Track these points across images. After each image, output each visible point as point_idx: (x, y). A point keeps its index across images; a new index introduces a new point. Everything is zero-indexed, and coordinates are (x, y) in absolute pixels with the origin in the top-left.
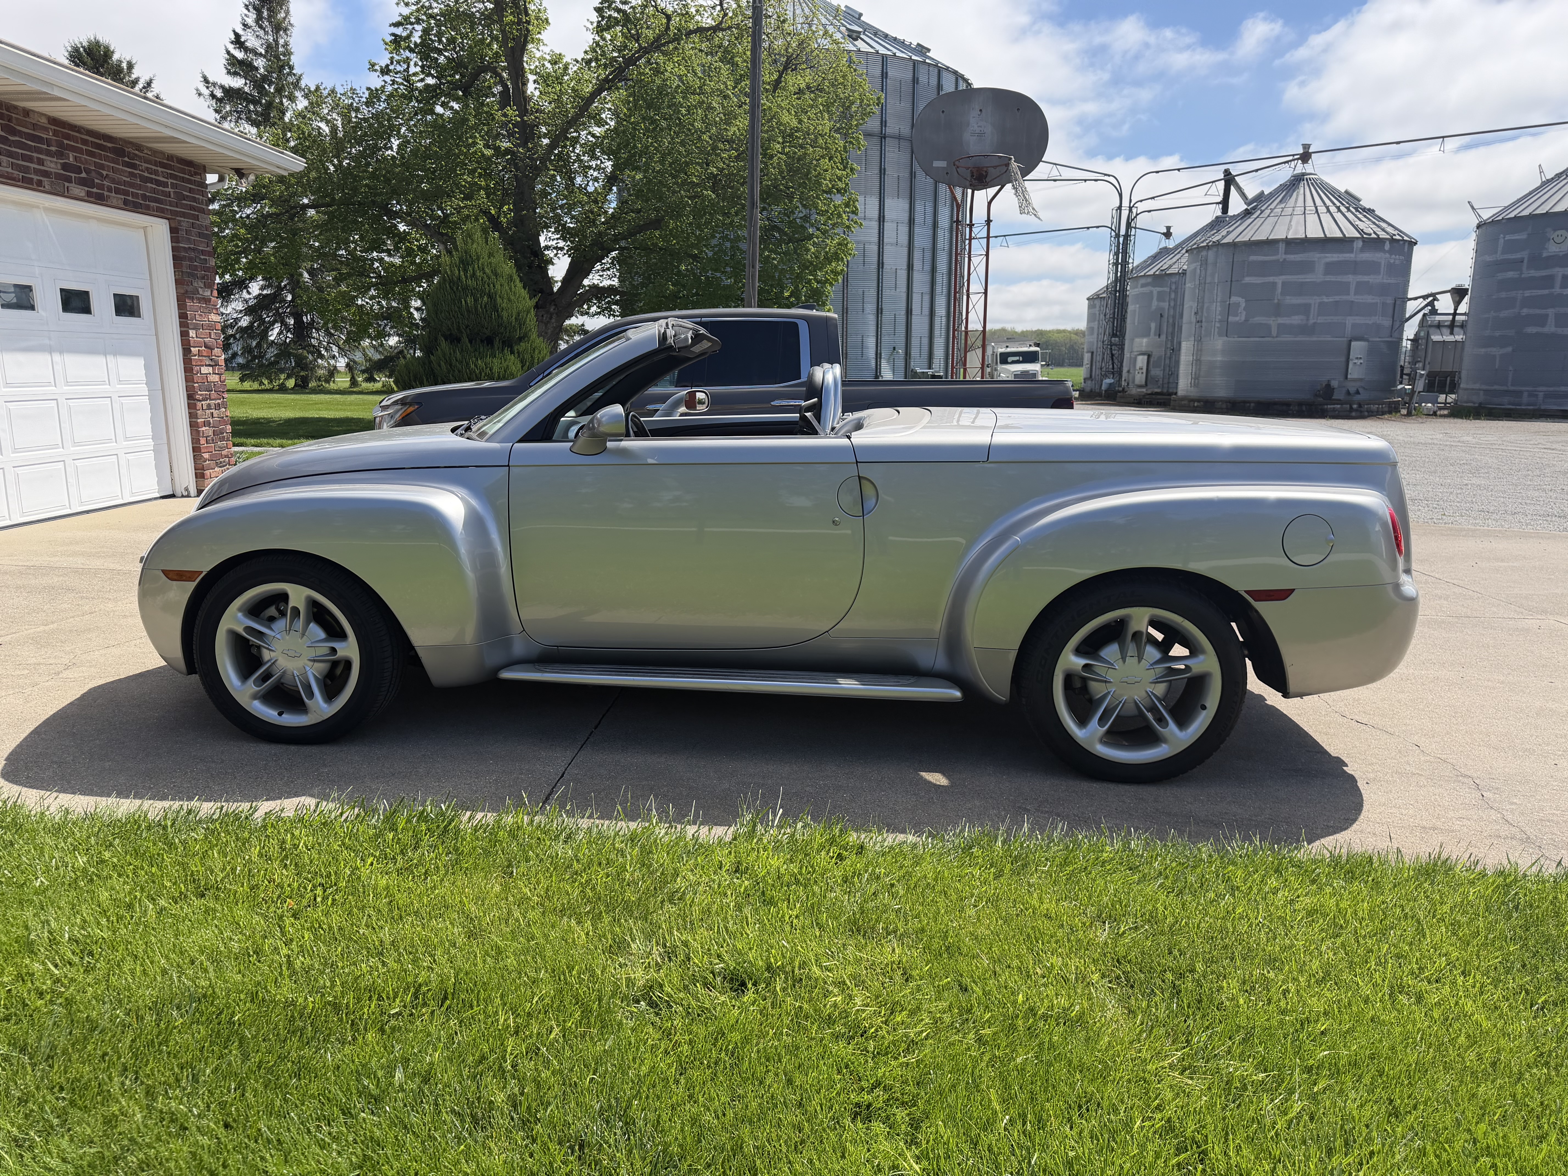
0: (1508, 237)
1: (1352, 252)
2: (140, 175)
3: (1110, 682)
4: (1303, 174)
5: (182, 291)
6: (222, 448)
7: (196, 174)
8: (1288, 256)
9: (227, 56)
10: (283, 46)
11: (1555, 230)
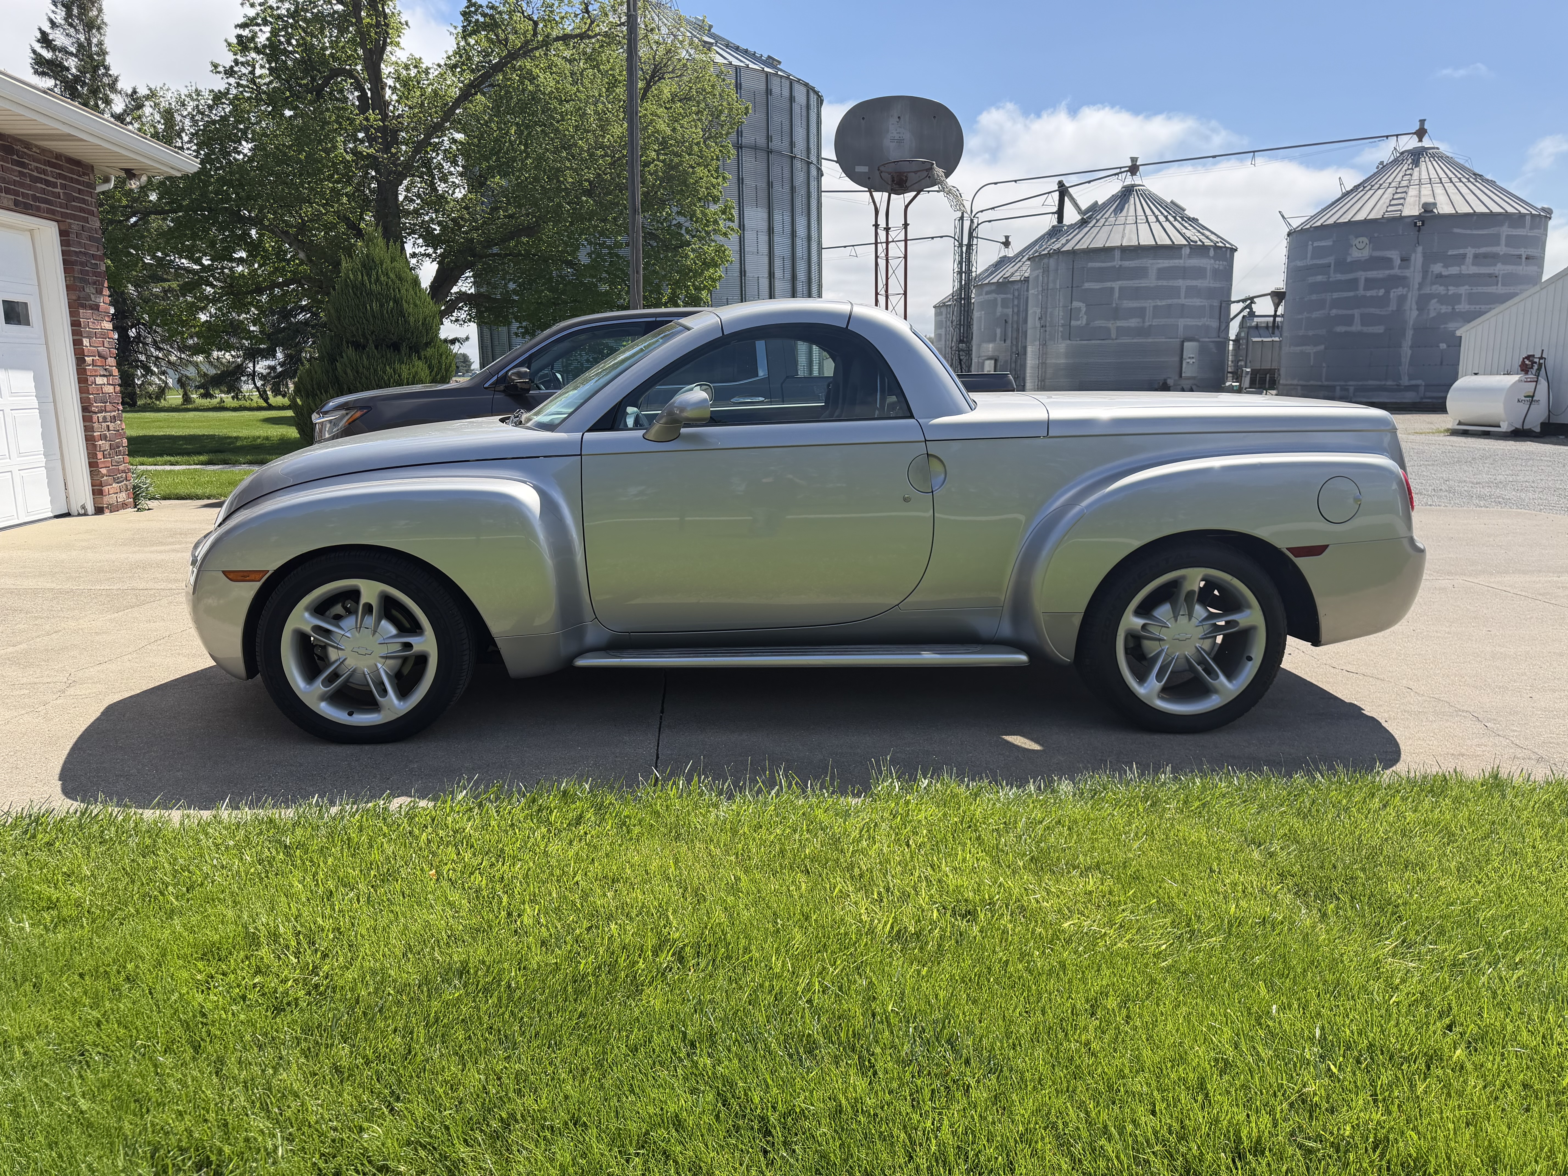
0: (1316, 244)
1: (1180, 258)
2: (30, 175)
3: (1163, 640)
4: (1133, 186)
5: (74, 298)
6: (118, 463)
7: (84, 174)
8: (1123, 262)
9: (32, 55)
10: (97, 45)
11: (1357, 237)
